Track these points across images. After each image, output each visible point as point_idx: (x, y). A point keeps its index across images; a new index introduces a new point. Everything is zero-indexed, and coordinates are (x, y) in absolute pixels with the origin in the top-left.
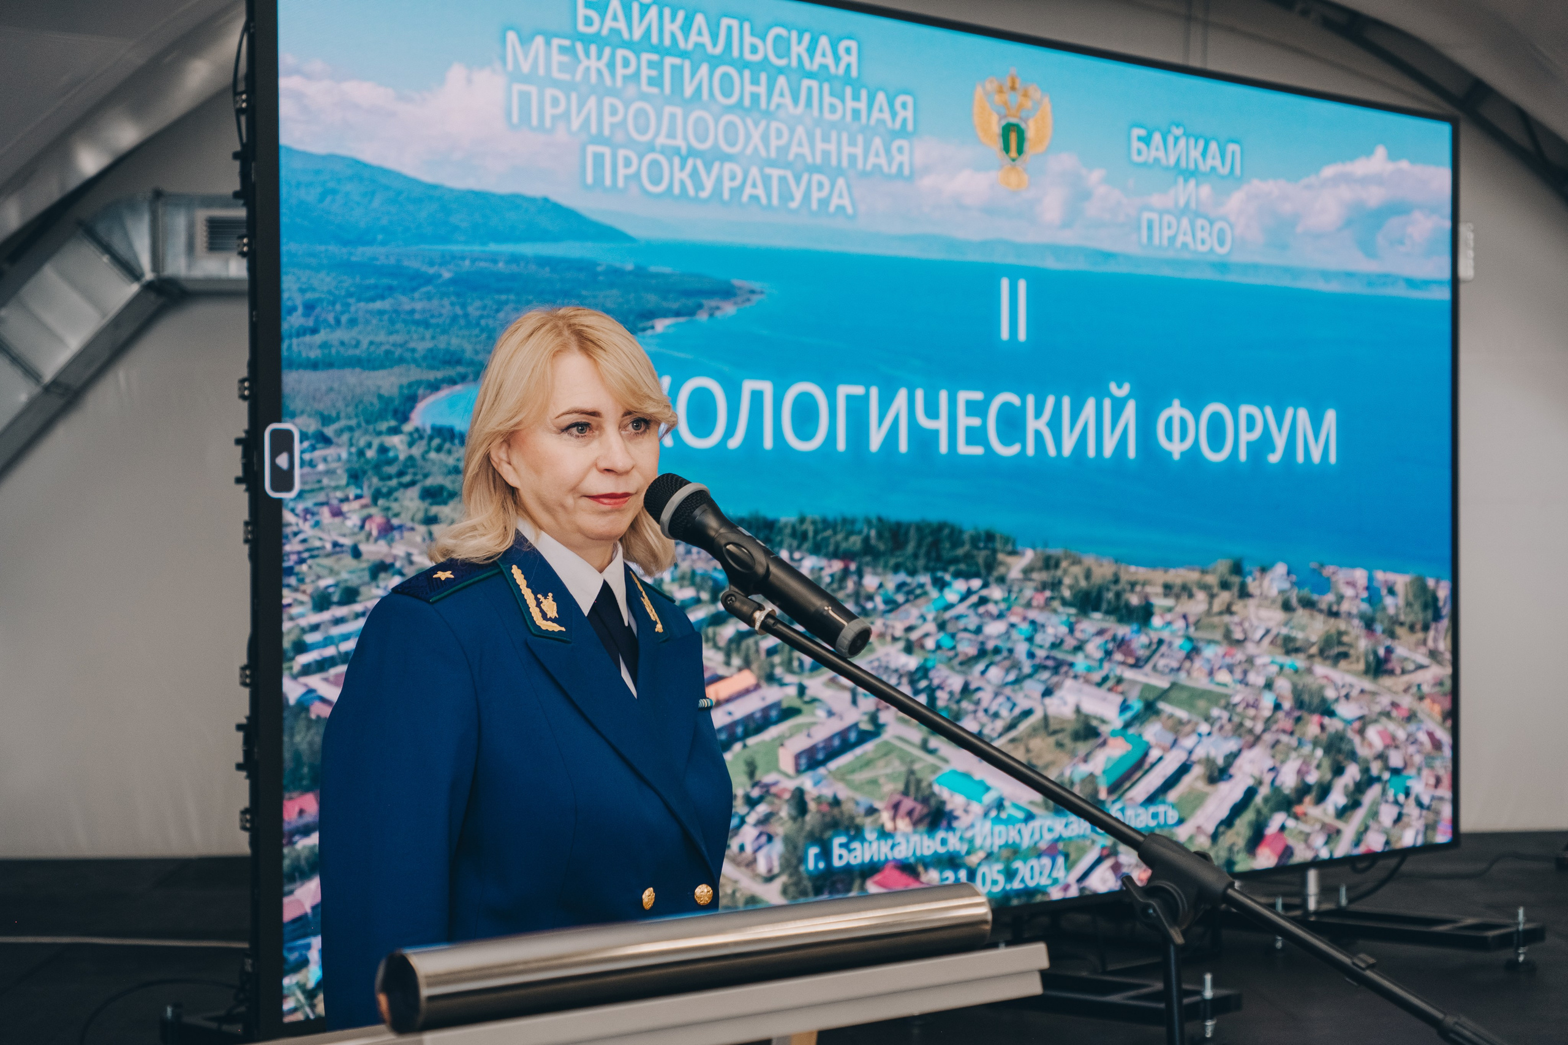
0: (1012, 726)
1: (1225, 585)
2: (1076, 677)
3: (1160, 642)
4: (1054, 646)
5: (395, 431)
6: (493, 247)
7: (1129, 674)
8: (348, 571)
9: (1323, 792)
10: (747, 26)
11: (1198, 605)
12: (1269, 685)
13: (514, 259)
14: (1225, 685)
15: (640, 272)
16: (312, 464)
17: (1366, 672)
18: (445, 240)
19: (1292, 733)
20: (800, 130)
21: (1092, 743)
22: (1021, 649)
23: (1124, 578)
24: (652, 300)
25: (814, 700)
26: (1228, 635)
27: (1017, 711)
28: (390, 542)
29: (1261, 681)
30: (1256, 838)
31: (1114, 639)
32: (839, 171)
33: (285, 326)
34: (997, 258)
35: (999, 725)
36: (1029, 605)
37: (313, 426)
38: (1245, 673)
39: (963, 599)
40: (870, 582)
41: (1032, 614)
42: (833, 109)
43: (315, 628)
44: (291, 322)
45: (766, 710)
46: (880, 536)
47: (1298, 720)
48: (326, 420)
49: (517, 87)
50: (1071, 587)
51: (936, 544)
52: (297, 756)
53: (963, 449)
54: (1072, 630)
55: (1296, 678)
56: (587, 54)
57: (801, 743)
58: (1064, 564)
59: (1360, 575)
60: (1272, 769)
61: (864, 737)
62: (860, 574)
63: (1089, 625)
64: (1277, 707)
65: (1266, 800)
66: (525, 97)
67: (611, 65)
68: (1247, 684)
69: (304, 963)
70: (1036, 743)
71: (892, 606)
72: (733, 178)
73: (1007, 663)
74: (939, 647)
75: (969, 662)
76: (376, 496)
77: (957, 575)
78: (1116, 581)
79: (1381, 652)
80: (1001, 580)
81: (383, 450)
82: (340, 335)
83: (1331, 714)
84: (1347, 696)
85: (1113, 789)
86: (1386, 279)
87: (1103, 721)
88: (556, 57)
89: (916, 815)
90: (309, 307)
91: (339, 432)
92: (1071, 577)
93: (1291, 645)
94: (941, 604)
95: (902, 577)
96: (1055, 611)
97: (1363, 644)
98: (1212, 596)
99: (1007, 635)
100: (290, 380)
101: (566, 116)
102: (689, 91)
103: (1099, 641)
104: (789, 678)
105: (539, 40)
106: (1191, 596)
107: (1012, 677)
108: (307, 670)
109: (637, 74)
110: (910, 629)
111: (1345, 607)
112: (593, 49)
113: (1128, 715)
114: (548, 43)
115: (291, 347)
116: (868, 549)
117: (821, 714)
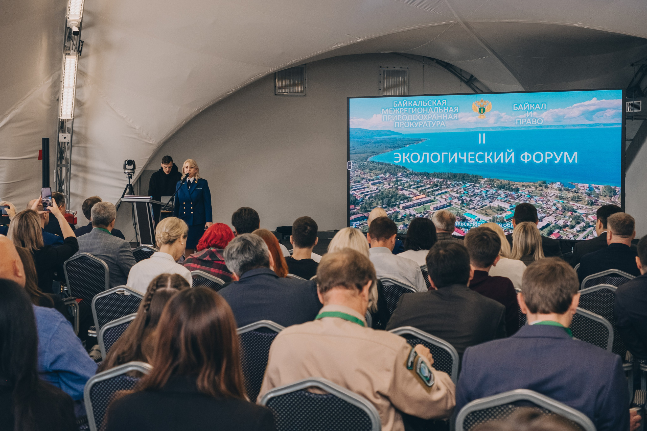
0: (481, 207)
1: (540, 186)
2: (498, 200)
3: (521, 195)
4: (492, 194)
5: (365, 161)
6: (380, 137)
7: (512, 200)
8: (358, 179)
9: (573, 227)
10: (424, 101)
11: (533, 189)
12: (554, 205)
13: (383, 138)
14: (541, 204)
15: (404, 138)
16: (354, 166)
17: (588, 204)
18: (372, 137)
19: (562, 215)
20: (434, 115)
21: (502, 212)
22: (484, 195)
23: (511, 183)
24: (406, 142)
25: (437, 200)
26: (541, 195)
27: (483, 205)
28: (364, 175)
29: (552, 204)
30: (551, 233)
31: (508, 194)
32: (442, 120)
33: (350, 149)
34: (477, 130)
35: (479, 207)
36: (486, 187)
37: (354, 161)
38: (547, 202)
39: (470, 186)
40: (449, 183)
41: (486, 189)
42: (441, 111)
43: (354, 185)
44: (351, 149)
45: (427, 201)
46: (451, 175)
47: (564, 212)
48: (356, 160)
49: (384, 116)
50: (496, 185)
51: (464, 177)
52: (352, 201)
53: (469, 162)
54: (497, 192)
55: (563, 204)
56: (395, 110)
57: (435, 206)
58: (495, 181)
59: (586, 185)
60: (556, 221)
61: (447, 206)
62: (447, 182)
63: (501, 192)
64: (557, 209)
65: (553, 226)
66: (385, 117)
67: (399, 111)
68: (547, 204)
69: (353, 225)
70: (488, 211)
71: (454, 186)
72: (421, 124)
73: (481, 197)
74: (464, 193)
75: (471, 196)
76: (362, 170)
77: (468, 182)
78: (509, 184)
79: (594, 201)
80: (479, 183)
81: (364, 164)
82: (357, 150)
83: (576, 212)
84: (581, 209)
85: (507, 220)
86: (596, 125)
87: (505, 208)
88: (390, 111)
89: (459, 219)
90: (353, 147)
91: (357, 162)
92: (496, 183)
93: (561, 198)
94: (465, 186)
95: (456, 182)
96: (493, 189)
97: (587, 199)
98: (536, 188)
99: (481, 192)
100: (351, 156)
101: (392, 118)
102: (413, 112)
103: (504, 194)
104: (432, 196)
105: (387, 109)
106: (530, 187)
107: (482, 199)
108: (353, 190)
109: (404, 111)
110: (458, 190)
111: (580, 191)
112: (396, 109)
113: (512, 207)
114: (389, 109)
115: (351, 152)
116: (448, 177)
117: (439, 202)
